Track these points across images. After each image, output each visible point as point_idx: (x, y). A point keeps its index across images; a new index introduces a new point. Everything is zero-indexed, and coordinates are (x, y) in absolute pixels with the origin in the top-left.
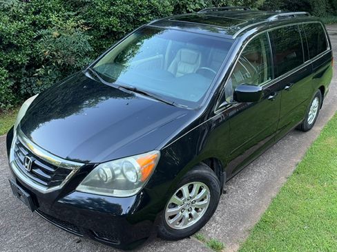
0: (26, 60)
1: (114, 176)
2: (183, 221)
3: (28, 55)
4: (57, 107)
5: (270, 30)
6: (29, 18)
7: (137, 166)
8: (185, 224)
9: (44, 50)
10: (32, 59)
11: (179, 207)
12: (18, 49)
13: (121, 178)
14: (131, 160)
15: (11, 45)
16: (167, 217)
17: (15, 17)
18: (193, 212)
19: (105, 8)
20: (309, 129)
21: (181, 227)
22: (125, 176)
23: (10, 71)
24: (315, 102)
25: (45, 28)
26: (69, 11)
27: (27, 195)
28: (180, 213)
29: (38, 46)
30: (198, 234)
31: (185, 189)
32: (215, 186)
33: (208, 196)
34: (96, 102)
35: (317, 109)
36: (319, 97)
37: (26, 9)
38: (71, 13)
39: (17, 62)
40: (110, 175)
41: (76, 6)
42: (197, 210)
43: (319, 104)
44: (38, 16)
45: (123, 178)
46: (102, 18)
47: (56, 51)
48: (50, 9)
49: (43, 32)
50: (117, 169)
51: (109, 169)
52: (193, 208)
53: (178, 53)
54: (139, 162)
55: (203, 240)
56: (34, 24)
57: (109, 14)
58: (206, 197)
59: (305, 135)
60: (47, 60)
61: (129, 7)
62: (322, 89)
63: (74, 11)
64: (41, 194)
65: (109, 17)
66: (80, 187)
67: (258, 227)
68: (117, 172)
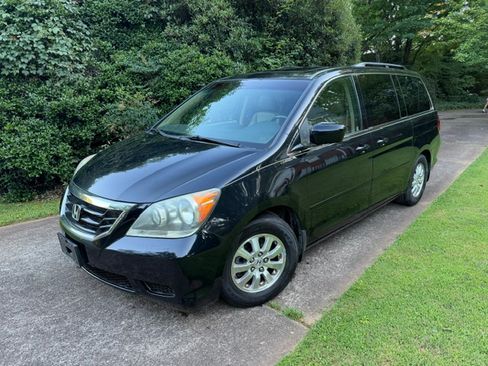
0: (90, 136)
1: (169, 220)
2: (253, 283)
3: (92, 131)
4: (114, 164)
5: (357, 74)
6: (95, 93)
7: (195, 205)
8: (255, 287)
9: (110, 124)
10: (98, 135)
11: (248, 264)
12: (83, 123)
13: (177, 222)
14: (189, 197)
15: (75, 120)
16: (233, 275)
17: (80, 92)
18: (266, 273)
19: (174, 78)
20: (414, 204)
21: (251, 290)
22: (181, 219)
23: (74, 148)
24: (420, 170)
25: (112, 102)
26: (137, 84)
27: (75, 245)
28: (249, 271)
29: (103, 120)
30: (273, 302)
31: (254, 240)
32: (291, 242)
33: (284, 255)
34: (162, 158)
35: (423, 178)
36: (424, 164)
37: (92, 83)
38: (139, 87)
39: (81, 138)
40: (164, 216)
41: (145, 79)
42: (270, 271)
43: (425, 173)
44: (104, 90)
45: (180, 222)
46: (172, 89)
47: (123, 125)
48: (117, 82)
49: (109, 106)
50: (173, 211)
51: (164, 211)
52: (266, 268)
53: (254, 117)
54: (196, 200)
55: (278, 309)
56: (100, 98)
57: (179, 85)
58: (281, 257)
59: (409, 210)
60: (112, 135)
61: (200, 76)
62: (427, 154)
63: (142, 84)
64: (88, 241)
65: (179, 89)
66: (131, 232)
67: (346, 295)
68: (173, 214)
